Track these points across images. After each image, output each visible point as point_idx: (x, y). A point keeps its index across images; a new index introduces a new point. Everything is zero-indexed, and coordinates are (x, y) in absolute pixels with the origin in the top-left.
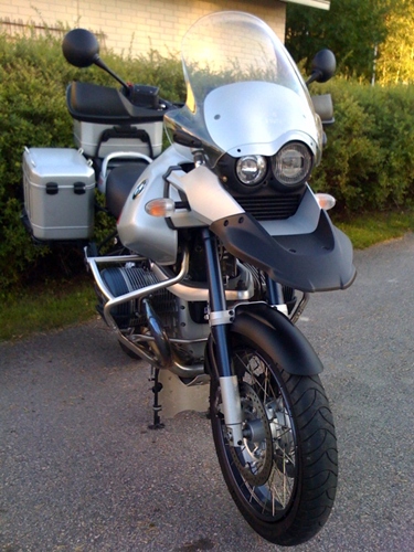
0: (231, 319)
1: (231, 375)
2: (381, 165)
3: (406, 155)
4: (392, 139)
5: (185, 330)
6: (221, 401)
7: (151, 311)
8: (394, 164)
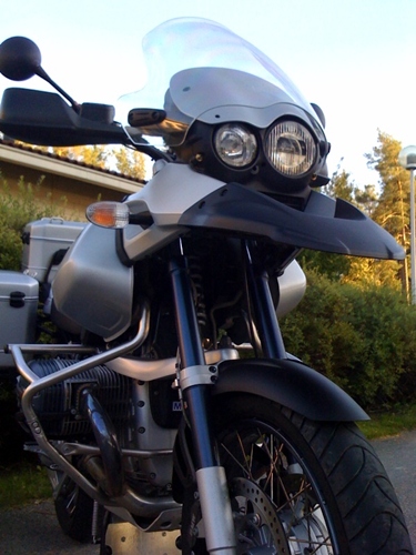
0: (212, 378)
1: (215, 464)
2: (366, 355)
3: (391, 346)
4: (374, 330)
5: (145, 438)
6: (200, 515)
7: (95, 403)
8: (380, 353)
